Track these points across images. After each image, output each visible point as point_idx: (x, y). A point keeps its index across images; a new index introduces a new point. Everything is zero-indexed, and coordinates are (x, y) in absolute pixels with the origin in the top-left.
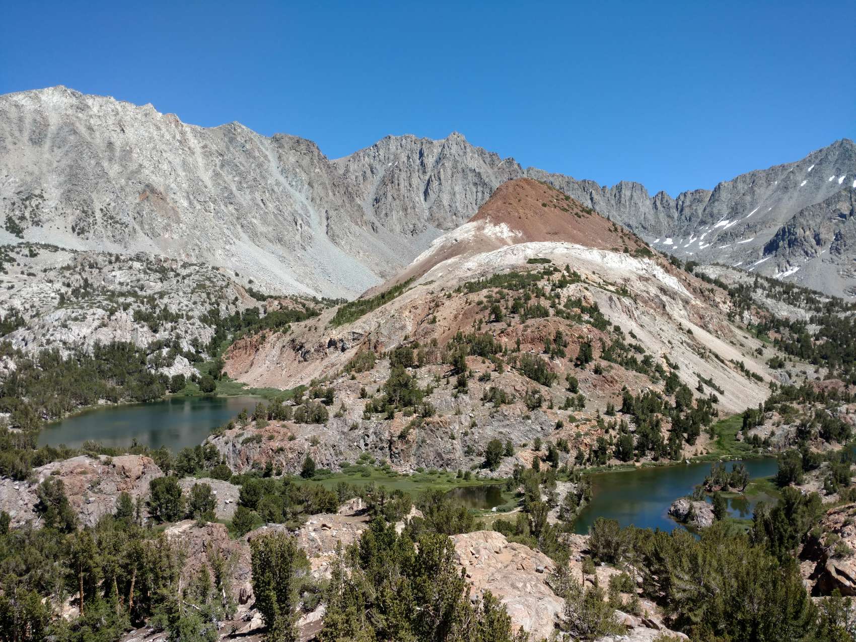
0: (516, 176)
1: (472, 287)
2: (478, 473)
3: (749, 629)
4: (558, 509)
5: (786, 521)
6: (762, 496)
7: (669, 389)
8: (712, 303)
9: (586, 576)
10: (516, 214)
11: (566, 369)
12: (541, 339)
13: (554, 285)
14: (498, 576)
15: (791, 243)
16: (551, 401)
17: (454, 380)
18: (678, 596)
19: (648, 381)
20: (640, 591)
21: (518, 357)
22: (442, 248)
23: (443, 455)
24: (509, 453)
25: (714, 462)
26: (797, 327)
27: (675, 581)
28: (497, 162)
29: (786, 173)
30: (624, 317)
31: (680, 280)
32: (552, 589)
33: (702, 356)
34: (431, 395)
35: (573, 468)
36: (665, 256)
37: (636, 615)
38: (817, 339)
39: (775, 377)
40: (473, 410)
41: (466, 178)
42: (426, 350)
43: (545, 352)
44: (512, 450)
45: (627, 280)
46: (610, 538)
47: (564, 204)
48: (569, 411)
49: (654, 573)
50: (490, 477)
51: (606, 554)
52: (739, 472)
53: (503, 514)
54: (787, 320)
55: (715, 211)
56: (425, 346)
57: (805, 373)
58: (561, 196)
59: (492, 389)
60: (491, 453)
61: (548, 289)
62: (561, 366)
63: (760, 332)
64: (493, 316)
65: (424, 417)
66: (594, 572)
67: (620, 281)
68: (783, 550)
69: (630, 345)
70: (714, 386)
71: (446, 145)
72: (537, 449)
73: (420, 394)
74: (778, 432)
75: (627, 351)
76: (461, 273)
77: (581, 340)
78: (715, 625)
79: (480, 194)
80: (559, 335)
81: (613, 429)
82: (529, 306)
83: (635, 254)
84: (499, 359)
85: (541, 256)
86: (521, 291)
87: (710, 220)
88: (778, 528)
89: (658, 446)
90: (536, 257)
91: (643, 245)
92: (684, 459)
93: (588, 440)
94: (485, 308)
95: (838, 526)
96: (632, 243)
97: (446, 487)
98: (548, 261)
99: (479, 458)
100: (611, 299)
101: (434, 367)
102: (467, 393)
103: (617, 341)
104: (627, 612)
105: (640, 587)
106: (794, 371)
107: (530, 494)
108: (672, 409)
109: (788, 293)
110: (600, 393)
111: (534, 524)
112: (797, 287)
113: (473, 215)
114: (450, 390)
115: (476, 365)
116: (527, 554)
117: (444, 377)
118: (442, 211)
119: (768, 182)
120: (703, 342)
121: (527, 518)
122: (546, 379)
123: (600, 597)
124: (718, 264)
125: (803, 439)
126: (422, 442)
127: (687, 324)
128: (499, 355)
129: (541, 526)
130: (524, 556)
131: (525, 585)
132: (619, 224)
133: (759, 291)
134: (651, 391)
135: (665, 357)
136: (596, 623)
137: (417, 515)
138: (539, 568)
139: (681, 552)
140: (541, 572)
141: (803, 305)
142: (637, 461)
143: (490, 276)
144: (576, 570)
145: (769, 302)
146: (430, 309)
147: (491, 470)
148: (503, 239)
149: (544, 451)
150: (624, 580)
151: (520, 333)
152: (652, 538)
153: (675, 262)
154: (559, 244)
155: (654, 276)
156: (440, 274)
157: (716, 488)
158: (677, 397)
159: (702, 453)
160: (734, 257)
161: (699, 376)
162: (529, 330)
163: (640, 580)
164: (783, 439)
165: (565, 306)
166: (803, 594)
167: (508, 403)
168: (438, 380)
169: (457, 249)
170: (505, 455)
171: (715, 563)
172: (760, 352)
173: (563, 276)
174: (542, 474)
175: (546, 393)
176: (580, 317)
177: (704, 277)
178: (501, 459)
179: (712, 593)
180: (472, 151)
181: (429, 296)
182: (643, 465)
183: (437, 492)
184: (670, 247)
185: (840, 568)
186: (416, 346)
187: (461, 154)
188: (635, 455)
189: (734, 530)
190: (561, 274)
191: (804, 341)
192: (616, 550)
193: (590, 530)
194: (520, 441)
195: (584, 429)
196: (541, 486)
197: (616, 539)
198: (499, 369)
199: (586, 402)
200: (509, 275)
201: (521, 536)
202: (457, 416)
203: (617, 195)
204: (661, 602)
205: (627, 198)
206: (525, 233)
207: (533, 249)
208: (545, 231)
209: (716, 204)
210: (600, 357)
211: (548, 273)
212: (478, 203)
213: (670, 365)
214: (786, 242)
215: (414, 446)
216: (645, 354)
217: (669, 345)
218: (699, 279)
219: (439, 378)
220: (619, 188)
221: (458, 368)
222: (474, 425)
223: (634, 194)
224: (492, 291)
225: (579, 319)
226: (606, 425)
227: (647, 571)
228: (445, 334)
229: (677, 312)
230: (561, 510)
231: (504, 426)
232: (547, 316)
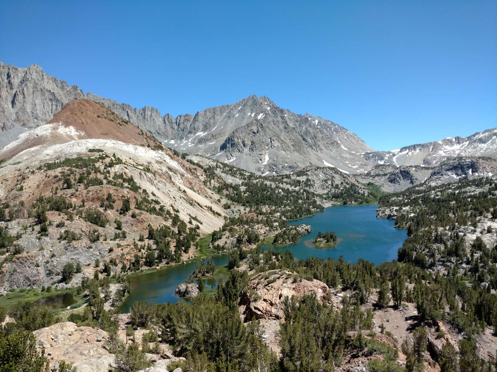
0: (80, 97)
1: (50, 167)
2: (57, 286)
3: (215, 347)
4: (111, 301)
5: (232, 287)
6: (222, 276)
7: (174, 224)
8: (196, 176)
9: (128, 338)
10: (80, 121)
11: (114, 216)
12: (98, 199)
13: (106, 165)
14: (71, 350)
15: (232, 145)
16: (105, 236)
17: (38, 228)
18: (180, 337)
19: (163, 220)
20: (160, 339)
21: (83, 210)
22: (27, 140)
23: (31, 278)
24: (79, 271)
25: (198, 261)
26: (236, 188)
27: (178, 330)
28: (66, 87)
29: (229, 109)
30: (149, 184)
31: (179, 163)
32: (108, 350)
33: (191, 204)
34: (20, 239)
35: (120, 275)
36: (171, 150)
37: (158, 353)
38: (245, 194)
39: (227, 214)
40: (52, 246)
41: (44, 96)
42: (16, 209)
43: (101, 206)
44: (80, 269)
45: (149, 163)
46: (142, 313)
47: (112, 117)
48: (117, 241)
49: (167, 328)
50: (65, 288)
51: (140, 322)
52: (210, 265)
53: (75, 310)
54: (231, 184)
55: (196, 127)
56: (15, 206)
57: (240, 211)
58: (109, 112)
59: (66, 232)
60: (66, 273)
61: (102, 168)
62: (111, 214)
63: (219, 190)
64: (66, 185)
65: (15, 254)
66: (133, 335)
67: (145, 164)
68: (231, 302)
69: (152, 200)
70: (197, 220)
71: (28, 72)
72: (97, 266)
73: (11, 240)
74: (228, 242)
75: (150, 203)
76: (41, 157)
77: (123, 198)
78: (199, 348)
79: (54, 107)
80: (109, 196)
81: (144, 249)
82: (90, 178)
83: (154, 148)
84: (70, 212)
85: (97, 148)
86: (85, 169)
87: (193, 131)
88: (229, 291)
89: (169, 256)
90: (94, 148)
91: (158, 143)
92: (183, 262)
93: (129, 257)
94: (60, 180)
95: (255, 285)
96: (152, 142)
97: (33, 299)
98: (102, 151)
99: (57, 277)
100: (140, 174)
101: (22, 220)
102: (47, 235)
103: (145, 198)
104: (153, 353)
105: (160, 337)
106: (235, 210)
107: (93, 294)
108: (176, 234)
109: (231, 171)
110: (136, 229)
111: (95, 312)
112: (236, 168)
113: (50, 120)
114: (35, 234)
115: (54, 217)
116: (91, 332)
117: (30, 226)
118: (26, 115)
119: (221, 113)
120: (191, 197)
121: (91, 310)
122: (102, 223)
123: (136, 348)
124: (198, 155)
125: (240, 244)
126: (14, 272)
127: (183, 188)
128: (70, 210)
129: (100, 313)
130: (88, 333)
131: (89, 352)
132: (145, 131)
133: (218, 169)
134: (165, 226)
135: (172, 206)
136: (134, 364)
137: (10, 322)
138: (98, 339)
139: (181, 313)
140: (100, 341)
141: (238, 177)
142: (158, 266)
143: (63, 160)
144: (123, 335)
145: (223, 175)
146: (18, 181)
147: (66, 283)
148: (71, 136)
149: (101, 267)
150: (151, 335)
151: (84, 195)
152: (166, 309)
153: (176, 153)
154: (108, 141)
155: (165, 161)
156: (26, 158)
157: (200, 275)
158: (178, 228)
159: (192, 257)
160: (206, 151)
161: (190, 215)
162: (90, 193)
163: (160, 333)
164: (231, 245)
165: (113, 178)
166: (240, 323)
167: (77, 240)
168: (25, 228)
169: (38, 141)
170: (76, 273)
171: (198, 316)
172: (219, 201)
173: (112, 160)
174: (101, 281)
175: (102, 231)
176: (122, 185)
177: (191, 162)
178: (72, 275)
179: (198, 332)
180: (48, 78)
181: (17, 172)
182: (161, 268)
183: (26, 303)
184: (173, 145)
185: (256, 306)
186: (7, 206)
187: (40, 79)
188: (156, 263)
189: (208, 296)
190: (110, 159)
191: (239, 194)
192: (146, 319)
193: (131, 310)
194: (86, 262)
195: (126, 251)
196: (100, 288)
197: (146, 312)
198: (71, 218)
199: (127, 235)
200: (76, 159)
201: (86, 322)
202: (41, 251)
203: (143, 114)
204: (171, 343)
205: (149, 116)
206: (86, 132)
207: (92, 143)
208: (99, 132)
209: (196, 122)
210: (135, 208)
211: (102, 158)
212: (53, 112)
213: (174, 210)
214: (230, 145)
215: (8, 275)
216: (161, 205)
217: (174, 199)
218: (189, 163)
219: (26, 227)
220: (144, 110)
221: (41, 219)
222: (53, 256)
223: (153, 114)
224: (65, 169)
225: (122, 186)
226: (139, 247)
227: (164, 327)
228: (30, 198)
229: (178, 180)
230: (113, 301)
231: (74, 255)
232: (102, 184)
